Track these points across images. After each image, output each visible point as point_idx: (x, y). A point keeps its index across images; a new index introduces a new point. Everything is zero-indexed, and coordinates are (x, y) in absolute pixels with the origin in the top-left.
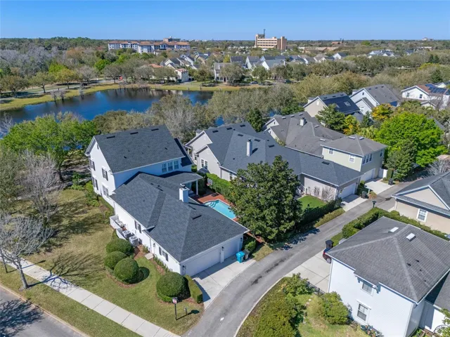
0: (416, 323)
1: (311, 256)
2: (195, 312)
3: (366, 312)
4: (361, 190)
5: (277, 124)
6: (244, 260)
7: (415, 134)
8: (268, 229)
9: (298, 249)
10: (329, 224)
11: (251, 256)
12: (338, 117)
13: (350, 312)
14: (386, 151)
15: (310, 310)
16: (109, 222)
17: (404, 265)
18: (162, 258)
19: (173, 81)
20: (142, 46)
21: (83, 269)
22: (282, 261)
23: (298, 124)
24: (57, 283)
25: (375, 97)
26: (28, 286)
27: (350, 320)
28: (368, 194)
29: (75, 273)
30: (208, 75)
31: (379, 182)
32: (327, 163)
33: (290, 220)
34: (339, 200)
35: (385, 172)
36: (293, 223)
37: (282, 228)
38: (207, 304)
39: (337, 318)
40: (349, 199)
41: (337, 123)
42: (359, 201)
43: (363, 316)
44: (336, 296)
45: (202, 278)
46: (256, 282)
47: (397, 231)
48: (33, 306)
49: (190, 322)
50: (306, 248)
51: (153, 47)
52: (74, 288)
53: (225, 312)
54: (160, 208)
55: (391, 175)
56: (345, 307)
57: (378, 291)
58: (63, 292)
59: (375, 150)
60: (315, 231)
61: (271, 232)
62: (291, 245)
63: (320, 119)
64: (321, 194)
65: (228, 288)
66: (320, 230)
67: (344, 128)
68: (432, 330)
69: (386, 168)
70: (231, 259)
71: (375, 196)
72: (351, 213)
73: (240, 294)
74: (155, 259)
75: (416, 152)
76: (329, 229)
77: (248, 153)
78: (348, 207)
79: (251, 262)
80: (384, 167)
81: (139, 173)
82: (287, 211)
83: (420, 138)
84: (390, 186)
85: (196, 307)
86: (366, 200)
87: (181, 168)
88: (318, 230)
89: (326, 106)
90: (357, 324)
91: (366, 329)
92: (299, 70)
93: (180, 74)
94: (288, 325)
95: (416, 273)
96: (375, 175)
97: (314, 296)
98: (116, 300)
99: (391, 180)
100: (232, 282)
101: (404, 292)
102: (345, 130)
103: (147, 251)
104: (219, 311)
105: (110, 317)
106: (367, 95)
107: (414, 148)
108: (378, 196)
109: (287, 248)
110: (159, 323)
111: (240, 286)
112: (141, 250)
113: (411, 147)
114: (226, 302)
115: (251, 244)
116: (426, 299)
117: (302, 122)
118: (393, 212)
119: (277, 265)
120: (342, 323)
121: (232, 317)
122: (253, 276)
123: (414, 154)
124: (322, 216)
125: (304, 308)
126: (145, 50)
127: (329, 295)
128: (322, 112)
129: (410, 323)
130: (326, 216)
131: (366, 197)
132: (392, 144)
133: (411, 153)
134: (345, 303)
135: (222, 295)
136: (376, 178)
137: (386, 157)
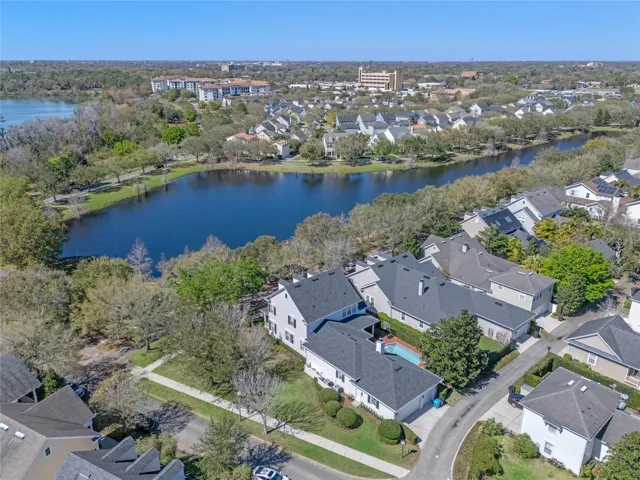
0: (589, 455)
1: (497, 401)
2: (414, 451)
3: (551, 448)
4: (533, 330)
5: (437, 250)
6: (440, 406)
7: (583, 270)
8: (461, 379)
9: (483, 394)
10: (507, 367)
11: (445, 403)
12: (501, 239)
13: (538, 449)
14: (555, 285)
15: (505, 447)
16: (303, 369)
17: (580, 413)
18: (372, 407)
19: (272, 158)
20: (206, 90)
21: (304, 416)
22: (473, 406)
23: (460, 250)
24: (288, 429)
25: (537, 208)
26: (268, 432)
27: (538, 455)
28: (540, 333)
29: (298, 420)
30: (319, 154)
31: (548, 317)
32: (499, 303)
33: (477, 368)
34: (514, 342)
35: (554, 307)
36: (479, 371)
37: (471, 376)
38: (421, 445)
39: (529, 453)
40: (522, 339)
41: (499, 247)
42: (532, 341)
43: (548, 451)
44: (527, 437)
45: (409, 423)
46: (455, 425)
47: (573, 384)
48: (280, 449)
49: (412, 459)
50: (491, 393)
51: (220, 91)
52: (305, 433)
53: (438, 451)
54: (361, 360)
55: (560, 311)
56: (534, 445)
57: (561, 432)
58: (298, 436)
59: (545, 286)
60: (496, 375)
61: (463, 381)
62: (477, 390)
63: (480, 240)
64: (495, 335)
65: (433, 431)
66: (500, 373)
67: (508, 251)
68: (600, 460)
69: (556, 303)
70: (429, 405)
71: (547, 335)
72: (526, 355)
73: (445, 437)
74: (362, 406)
75: (584, 287)
76: (509, 373)
77: (420, 293)
78: (522, 348)
79: (446, 408)
80: (553, 302)
81: (325, 321)
82: (474, 361)
83: (589, 274)
84: (560, 323)
85: (413, 447)
86: (538, 339)
87: (358, 312)
88: (497, 375)
89: (487, 226)
90: (543, 458)
91: (551, 461)
92: (434, 144)
93: (280, 148)
94: (494, 459)
95: (588, 418)
96: (544, 310)
97: (507, 436)
98: (345, 442)
99: (560, 315)
100: (435, 427)
101: (580, 432)
102: (509, 254)
103: (351, 399)
104: (432, 450)
105: (347, 456)
106: (528, 204)
107: (583, 284)
108: (550, 335)
109: (474, 393)
111: (443, 429)
112: (346, 397)
113: (580, 284)
114: (436, 443)
115: (444, 392)
116: (597, 437)
117: (464, 249)
118: (566, 355)
119: (469, 410)
120: (533, 457)
121: (445, 455)
122: (451, 420)
123: (582, 289)
124: (499, 359)
125: (501, 447)
126: (210, 97)
127: (520, 435)
128: (483, 233)
129: (585, 456)
130: (503, 359)
131: (539, 337)
132: (561, 278)
133: (580, 289)
134: (535, 442)
135: (430, 438)
136: (546, 313)
137: (555, 291)
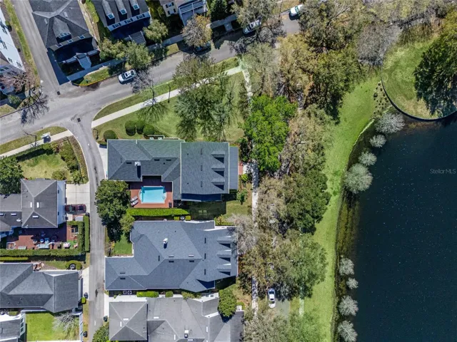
2: (97, 138)
21: (151, 114)
24: (150, 102)
26: (154, 93)
29: (151, 111)
38: (98, 145)
46: (95, 169)
49: (94, 134)
53: (90, 148)
58: (143, 103)
65: (100, 156)
73: (94, 159)
85: (99, 140)
97: (72, 180)
104: (92, 146)
110: (102, 125)
114: (94, 151)
121: (87, 149)
122: (99, 171)
135: (98, 152)
